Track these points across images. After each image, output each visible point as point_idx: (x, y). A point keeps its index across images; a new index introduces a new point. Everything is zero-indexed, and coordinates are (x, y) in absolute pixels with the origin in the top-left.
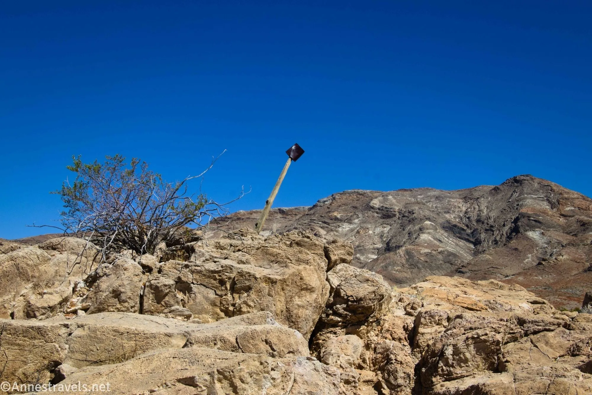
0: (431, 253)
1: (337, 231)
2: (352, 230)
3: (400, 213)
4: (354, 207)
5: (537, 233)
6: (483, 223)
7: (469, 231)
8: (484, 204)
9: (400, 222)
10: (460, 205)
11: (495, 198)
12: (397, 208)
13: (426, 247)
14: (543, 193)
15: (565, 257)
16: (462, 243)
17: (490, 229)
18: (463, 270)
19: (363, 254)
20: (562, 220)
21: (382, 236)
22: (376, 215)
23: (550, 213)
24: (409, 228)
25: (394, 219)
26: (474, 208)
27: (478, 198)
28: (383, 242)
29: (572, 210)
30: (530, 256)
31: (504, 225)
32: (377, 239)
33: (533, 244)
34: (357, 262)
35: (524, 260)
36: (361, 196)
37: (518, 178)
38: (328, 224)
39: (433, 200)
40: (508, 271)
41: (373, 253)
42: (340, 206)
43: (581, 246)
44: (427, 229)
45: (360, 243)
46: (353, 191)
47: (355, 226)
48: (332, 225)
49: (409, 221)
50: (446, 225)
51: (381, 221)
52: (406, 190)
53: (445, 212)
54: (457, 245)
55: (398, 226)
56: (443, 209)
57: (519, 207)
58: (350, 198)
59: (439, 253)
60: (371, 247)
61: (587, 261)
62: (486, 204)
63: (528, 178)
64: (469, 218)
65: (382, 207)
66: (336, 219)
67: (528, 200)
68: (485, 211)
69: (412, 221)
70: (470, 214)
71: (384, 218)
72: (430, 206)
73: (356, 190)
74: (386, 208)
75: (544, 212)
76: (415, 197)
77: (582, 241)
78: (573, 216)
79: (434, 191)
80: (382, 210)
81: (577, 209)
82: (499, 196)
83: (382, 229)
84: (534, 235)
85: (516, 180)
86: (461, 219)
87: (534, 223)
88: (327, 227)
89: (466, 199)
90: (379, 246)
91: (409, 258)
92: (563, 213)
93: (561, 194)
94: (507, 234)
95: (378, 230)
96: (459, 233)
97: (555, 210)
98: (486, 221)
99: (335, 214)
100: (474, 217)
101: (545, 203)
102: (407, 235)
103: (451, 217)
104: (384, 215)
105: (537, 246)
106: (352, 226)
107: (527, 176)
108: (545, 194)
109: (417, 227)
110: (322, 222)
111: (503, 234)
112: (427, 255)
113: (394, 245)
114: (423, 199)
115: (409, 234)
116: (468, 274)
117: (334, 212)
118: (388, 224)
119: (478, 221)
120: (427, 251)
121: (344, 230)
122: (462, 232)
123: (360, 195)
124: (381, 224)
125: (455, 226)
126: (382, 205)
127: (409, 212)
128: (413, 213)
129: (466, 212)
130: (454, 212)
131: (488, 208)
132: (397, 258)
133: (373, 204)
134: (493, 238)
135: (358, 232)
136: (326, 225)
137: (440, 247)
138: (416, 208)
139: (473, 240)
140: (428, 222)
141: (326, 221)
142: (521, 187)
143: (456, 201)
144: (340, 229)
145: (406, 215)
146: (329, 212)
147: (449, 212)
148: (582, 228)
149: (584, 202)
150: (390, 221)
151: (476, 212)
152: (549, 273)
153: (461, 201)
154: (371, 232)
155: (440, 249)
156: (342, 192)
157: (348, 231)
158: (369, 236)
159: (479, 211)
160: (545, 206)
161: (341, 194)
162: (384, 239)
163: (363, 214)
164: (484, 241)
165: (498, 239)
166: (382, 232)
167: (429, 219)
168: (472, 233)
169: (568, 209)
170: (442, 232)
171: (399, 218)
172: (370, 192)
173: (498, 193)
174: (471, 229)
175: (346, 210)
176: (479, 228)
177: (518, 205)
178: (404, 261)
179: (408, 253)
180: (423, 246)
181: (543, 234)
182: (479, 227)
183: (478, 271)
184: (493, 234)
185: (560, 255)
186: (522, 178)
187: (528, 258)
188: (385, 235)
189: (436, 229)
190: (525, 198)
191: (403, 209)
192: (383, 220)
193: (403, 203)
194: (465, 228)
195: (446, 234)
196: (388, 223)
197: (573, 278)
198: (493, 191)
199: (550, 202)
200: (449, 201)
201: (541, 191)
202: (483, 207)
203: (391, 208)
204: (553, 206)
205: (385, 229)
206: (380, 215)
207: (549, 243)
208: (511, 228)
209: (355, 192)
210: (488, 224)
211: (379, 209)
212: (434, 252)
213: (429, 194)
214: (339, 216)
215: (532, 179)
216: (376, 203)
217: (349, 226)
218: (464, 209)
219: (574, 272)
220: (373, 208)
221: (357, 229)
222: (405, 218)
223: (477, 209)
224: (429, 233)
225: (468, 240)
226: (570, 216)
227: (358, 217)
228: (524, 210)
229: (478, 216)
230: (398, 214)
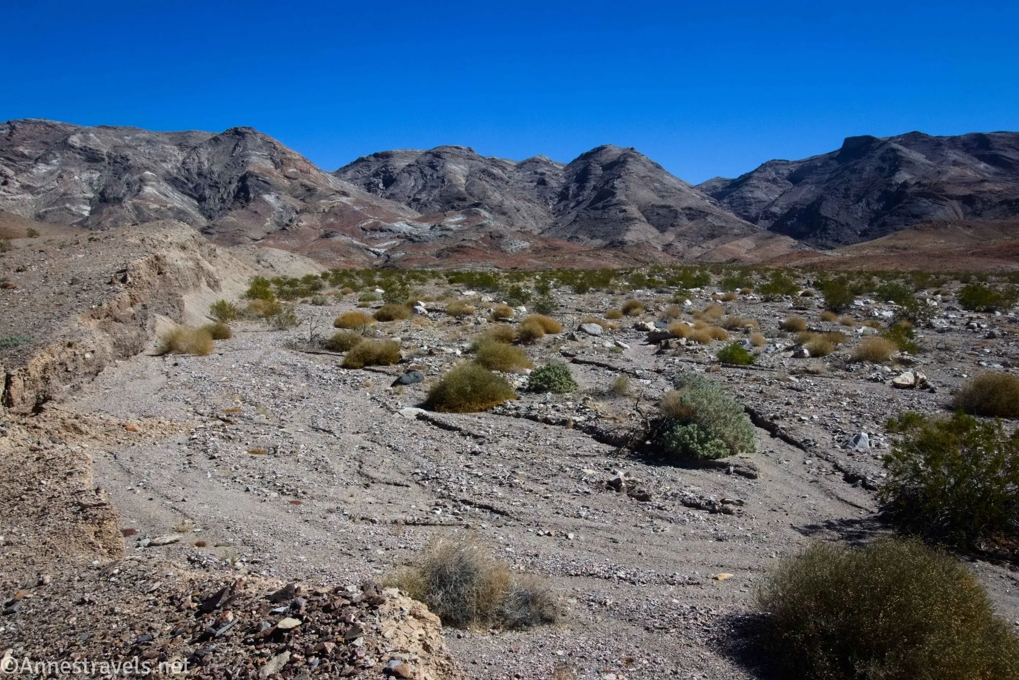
0: (160, 209)
1: (31, 173)
2: (51, 173)
3: (109, 156)
4: (43, 142)
5: (273, 197)
6: (206, 177)
7: (191, 186)
8: (204, 154)
9: (112, 168)
10: (176, 154)
11: (216, 150)
12: (105, 151)
13: (153, 202)
14: (266, 150)
15: (304, 223)
16: (186, 198)
17: (215, 186)
18: (210, 230)
19: (73, 204)
20: (286, 182)
21: (91, 184)
22: (78, 156)
23: (275, 173)
24: (126, 177)
25: (103, 163)
26: (194, 160)
27: (196, 147)
28: (95, 191)
29: (294, 172)
30: (268, 219)
31: (230, 183)
32: (85, 187)
33: (269, 208)
34: (68, 213)
35: (265, 223)
36: (50, 129)
37: (239, 130)
38: (14, 161)
39: (143, 143)
40: (253, 235)
41: (85, 204)
42: (24, 139)
43: (316, 214)
44: (149, 181)
45: (65, 190)
46: (38, 120)
47: (55, 168)
48: (20, 163)
49: (124, 169)
50: (168, 177)
51: (87, 164)
52: (108, 128)
53: (161, 161)
54: (183, 201)
55: (111, 173)
56: (158, 156)
57: (244, 165)
58: (36, 129)
59: (169, 209)
60: (81, 196)
61: (321, 228)
62: (206, 156)
63: (250, 131)
64: (188, 170)
65: (85, 147)
66: (23, 155)
67: (253, 157)
68: (206, 163)
69: (128, 169)
70: (189, 166)
71: (89, 161)
72: (142, 150)
73: (42, 120)
74: (90, 149)
75: (270, 172)
76: (121, 138)
77: (316, 209)
78: (296, 179)
79: (144, 133)
80: (85, 151)
81: (299, 171)
82: (221, 148)
83: (89, 175)
84: (270, 198)
85: (237, 132)
86: (179, 170)
87: (262, 183)
88: (13, 165)
89: (181, 146)
90: (90, 195)
91: (139, 214)
92: (286, 174)
93: (284, 153)
94: (234, 193)
95: (85, 176)
96: (182, 187)
97: (279, 170)
98: (209, 176)
99: (21, 149)
100: (194, 170)
101: (269, 162)
102: (125, 186)
103: (168, 166)
104: (89, 158)
105: (273, 210)
106: (49, 168)
107: (249, 128)
108: (268, 152)
109: (136, 177)
110: (5, 158)
111: (230, 192)
112: (156, 211)
113: (111, 196)
114: (131, 140)
115: (127, 184)
116: (217, 236)
117: (18, 146)
118: (96, 170)
119: (200, 174)
120: (155, 206)
121: (40, 172)
122: (185, 186)
123: (49, 126)
124: (88, 169)
125: (176, 179)
126: (84, 144)
127: (122, 158)
128: (128, 160)
129: (184, 163)
130: (170, 161)
131: (208, 160)
132: (124, 212)
133: (73, 142)
134: (219, 195)
135: (61, 177)
136: (11, 163)
137: (168, 203)
138: (129, 153)
139: (197, 196)
140: (148, 173)
141: (11, 157)
142: (243, 141)
143: (171, 148)
144: (34, 171)
145: (119, 160)
146: (12, 146)
147: (165, 161)
148: (308, 193)
149: (305, 165)
150: (98, 165)
151: (196, 165)
152: (293, 238)
153: (176, 148)
154: (76, 178)
155: (169, 205)
156: (22, 120)
157: (45, 173)
158: (76, 183)
159: (200, 162)
160: (269, 165)
161: (22, 123)
162: (95, 188)
163: (61, 154)
164: (210, 198)
165: (225, 197)
166: (91, 178)
167: (148, 169)
168: (195, 188)
169: (291, 170)
170: (165, 185)
171: (109, 163)
172: (62, 124)
173: (218, 144)
174: (192, 183)
175: (34, 146)
176: (202, 183)
177: (243, 161)
178: (134, 217)
179: (136, 207)
180: (150, 201)
181: (278, 198)
182: (202, 181)
183: (225, 233)
184: (219, 192)
185: (301, 221)
186: (244, 130)
187: (267, 222)
188: (95, 183)
189: (159, 182)
190: (249, 155)
191: (113, 153)
192: (89, 164)
193: (110, 145)
194: (186, 181)
195: (170, 188)
196: (97, 168)
197: (314, 243)
198: (213, 141)
199: (273, 161)
200: (163, 148)
201: (264, 148)
202: (203, 159)
203: (97, 150)
204: (277, 166)
205: (94, 175)
206: (83, 157)
207: (284, 207)
208: (237, 186)
209: (41, 122)
210: (211, 179)
211: (81, 149)
212: (163, 208)
213: (138, 135)
214: (26, 152)
215: (255, 133)
216: (75, 140)
217: (46, 167)
218: (181, 158)
219: (314, 238)
220: (73, 147)
221: (59, 172)
222: (117, 165)
223: (197, 161)
224: (152, 186)
225: (191, 196)
226: (293, 179)
227: (56, 158)
228: (250, 168)
229: (199, 169)
230: (107, 159)
